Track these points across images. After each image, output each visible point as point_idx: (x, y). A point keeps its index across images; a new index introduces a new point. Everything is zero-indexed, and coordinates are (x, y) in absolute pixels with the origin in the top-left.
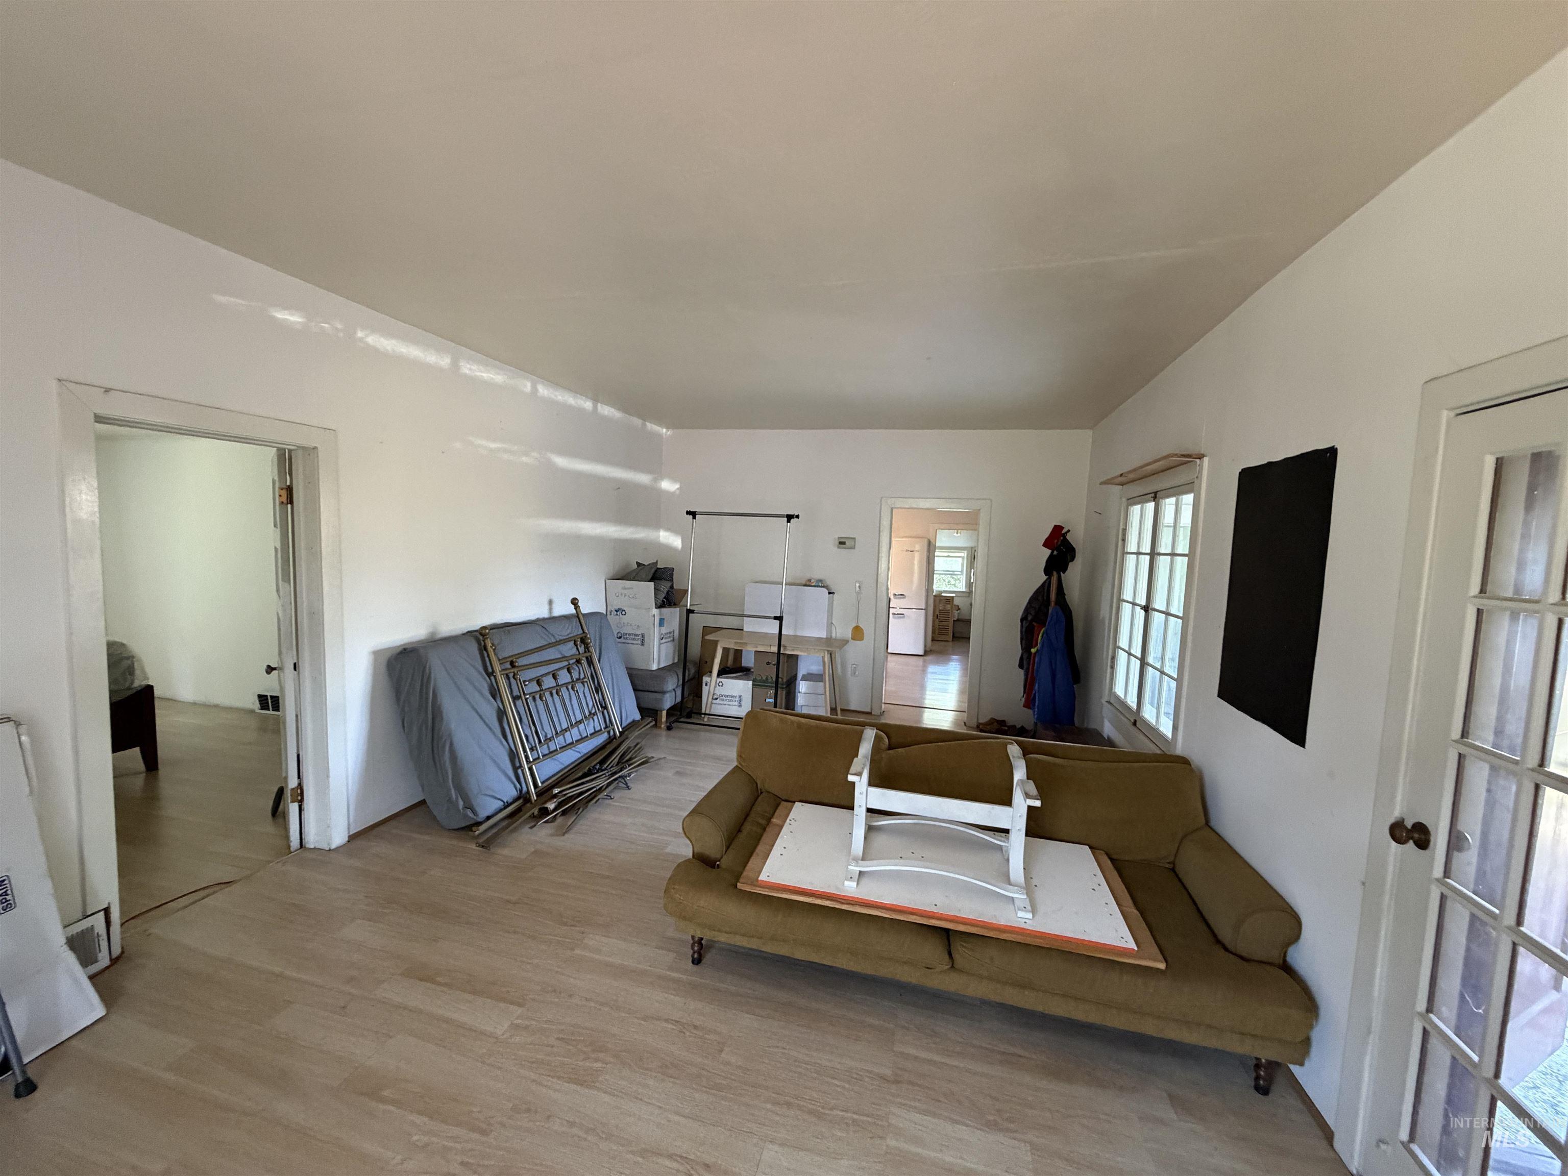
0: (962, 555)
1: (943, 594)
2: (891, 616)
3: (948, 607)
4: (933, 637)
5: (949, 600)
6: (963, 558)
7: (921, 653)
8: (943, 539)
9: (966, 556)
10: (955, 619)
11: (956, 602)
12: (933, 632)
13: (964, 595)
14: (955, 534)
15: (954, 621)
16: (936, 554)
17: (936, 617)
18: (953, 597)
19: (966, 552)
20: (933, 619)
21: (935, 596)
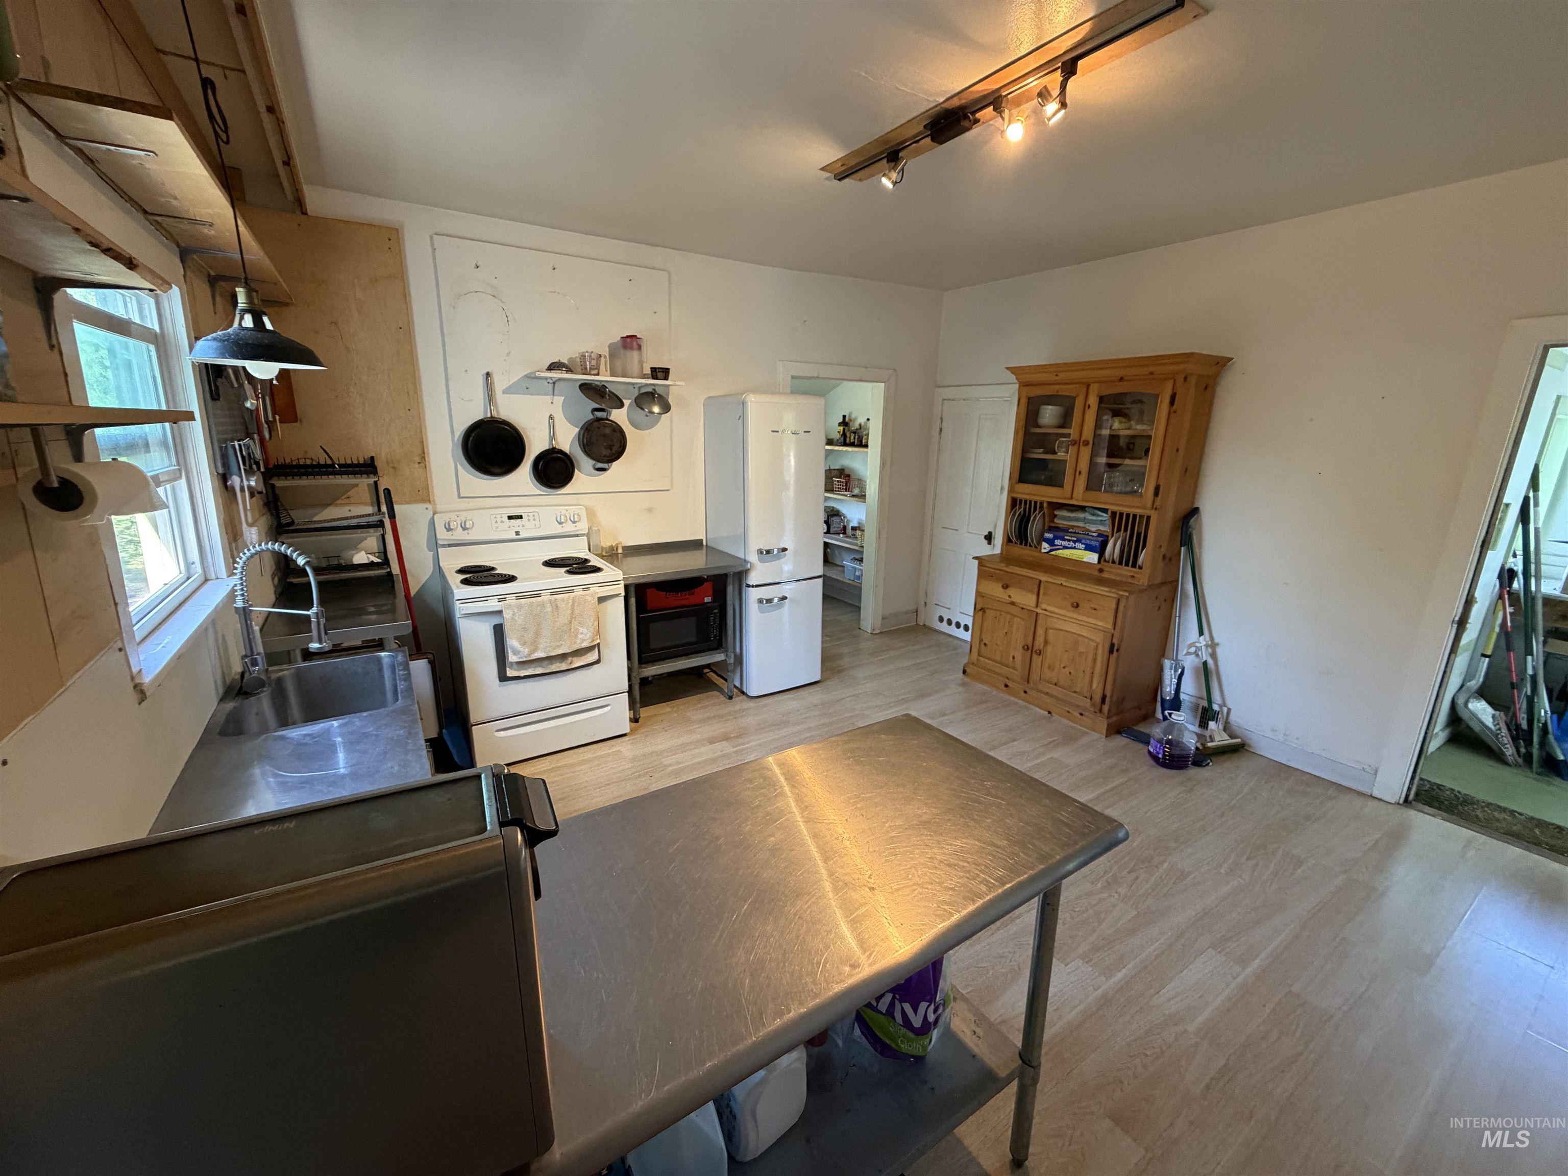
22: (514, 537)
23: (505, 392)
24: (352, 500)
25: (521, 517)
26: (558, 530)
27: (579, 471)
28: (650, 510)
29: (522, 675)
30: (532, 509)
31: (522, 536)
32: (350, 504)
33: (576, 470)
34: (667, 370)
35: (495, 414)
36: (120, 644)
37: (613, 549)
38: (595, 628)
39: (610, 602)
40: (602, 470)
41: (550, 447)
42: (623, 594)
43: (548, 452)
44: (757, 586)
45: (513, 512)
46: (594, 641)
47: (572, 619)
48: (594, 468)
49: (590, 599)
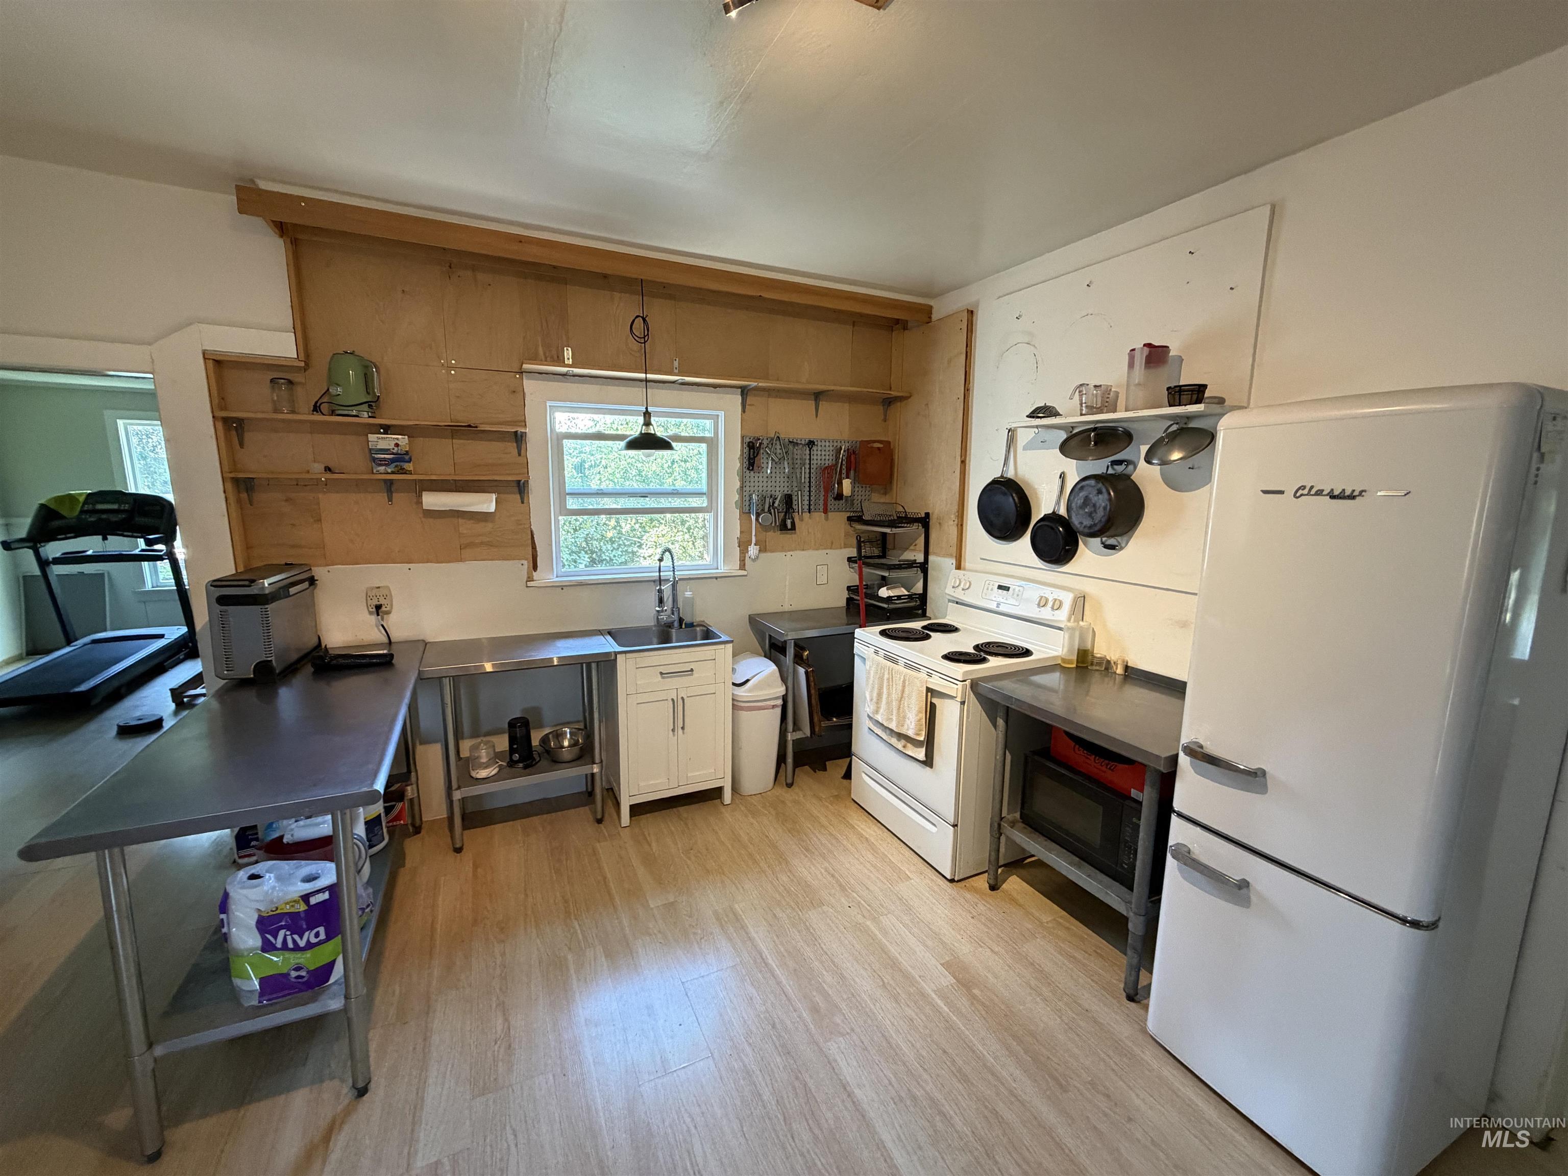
22: (991, 606)
23: (1025, 447)
25: (1007, 589)
26: (1035, 613)
27: (1086, 546)
31: (1002, 609)
33: (1081, 546)
34: (1202, 388)
35: (1010, 474)
36: (525, 562)
37: (1108, 662)
38: (919, 720)
39: (948, 702)
40: (1112, 547)
41: (1050, 512)
42: (959, 699)
43: (1046, 518)
44: (1180, 815)
45: (1005, 582)
46: (918, 734)
47: (901, 698)
48: (1102, 543)
49: (918, 684)
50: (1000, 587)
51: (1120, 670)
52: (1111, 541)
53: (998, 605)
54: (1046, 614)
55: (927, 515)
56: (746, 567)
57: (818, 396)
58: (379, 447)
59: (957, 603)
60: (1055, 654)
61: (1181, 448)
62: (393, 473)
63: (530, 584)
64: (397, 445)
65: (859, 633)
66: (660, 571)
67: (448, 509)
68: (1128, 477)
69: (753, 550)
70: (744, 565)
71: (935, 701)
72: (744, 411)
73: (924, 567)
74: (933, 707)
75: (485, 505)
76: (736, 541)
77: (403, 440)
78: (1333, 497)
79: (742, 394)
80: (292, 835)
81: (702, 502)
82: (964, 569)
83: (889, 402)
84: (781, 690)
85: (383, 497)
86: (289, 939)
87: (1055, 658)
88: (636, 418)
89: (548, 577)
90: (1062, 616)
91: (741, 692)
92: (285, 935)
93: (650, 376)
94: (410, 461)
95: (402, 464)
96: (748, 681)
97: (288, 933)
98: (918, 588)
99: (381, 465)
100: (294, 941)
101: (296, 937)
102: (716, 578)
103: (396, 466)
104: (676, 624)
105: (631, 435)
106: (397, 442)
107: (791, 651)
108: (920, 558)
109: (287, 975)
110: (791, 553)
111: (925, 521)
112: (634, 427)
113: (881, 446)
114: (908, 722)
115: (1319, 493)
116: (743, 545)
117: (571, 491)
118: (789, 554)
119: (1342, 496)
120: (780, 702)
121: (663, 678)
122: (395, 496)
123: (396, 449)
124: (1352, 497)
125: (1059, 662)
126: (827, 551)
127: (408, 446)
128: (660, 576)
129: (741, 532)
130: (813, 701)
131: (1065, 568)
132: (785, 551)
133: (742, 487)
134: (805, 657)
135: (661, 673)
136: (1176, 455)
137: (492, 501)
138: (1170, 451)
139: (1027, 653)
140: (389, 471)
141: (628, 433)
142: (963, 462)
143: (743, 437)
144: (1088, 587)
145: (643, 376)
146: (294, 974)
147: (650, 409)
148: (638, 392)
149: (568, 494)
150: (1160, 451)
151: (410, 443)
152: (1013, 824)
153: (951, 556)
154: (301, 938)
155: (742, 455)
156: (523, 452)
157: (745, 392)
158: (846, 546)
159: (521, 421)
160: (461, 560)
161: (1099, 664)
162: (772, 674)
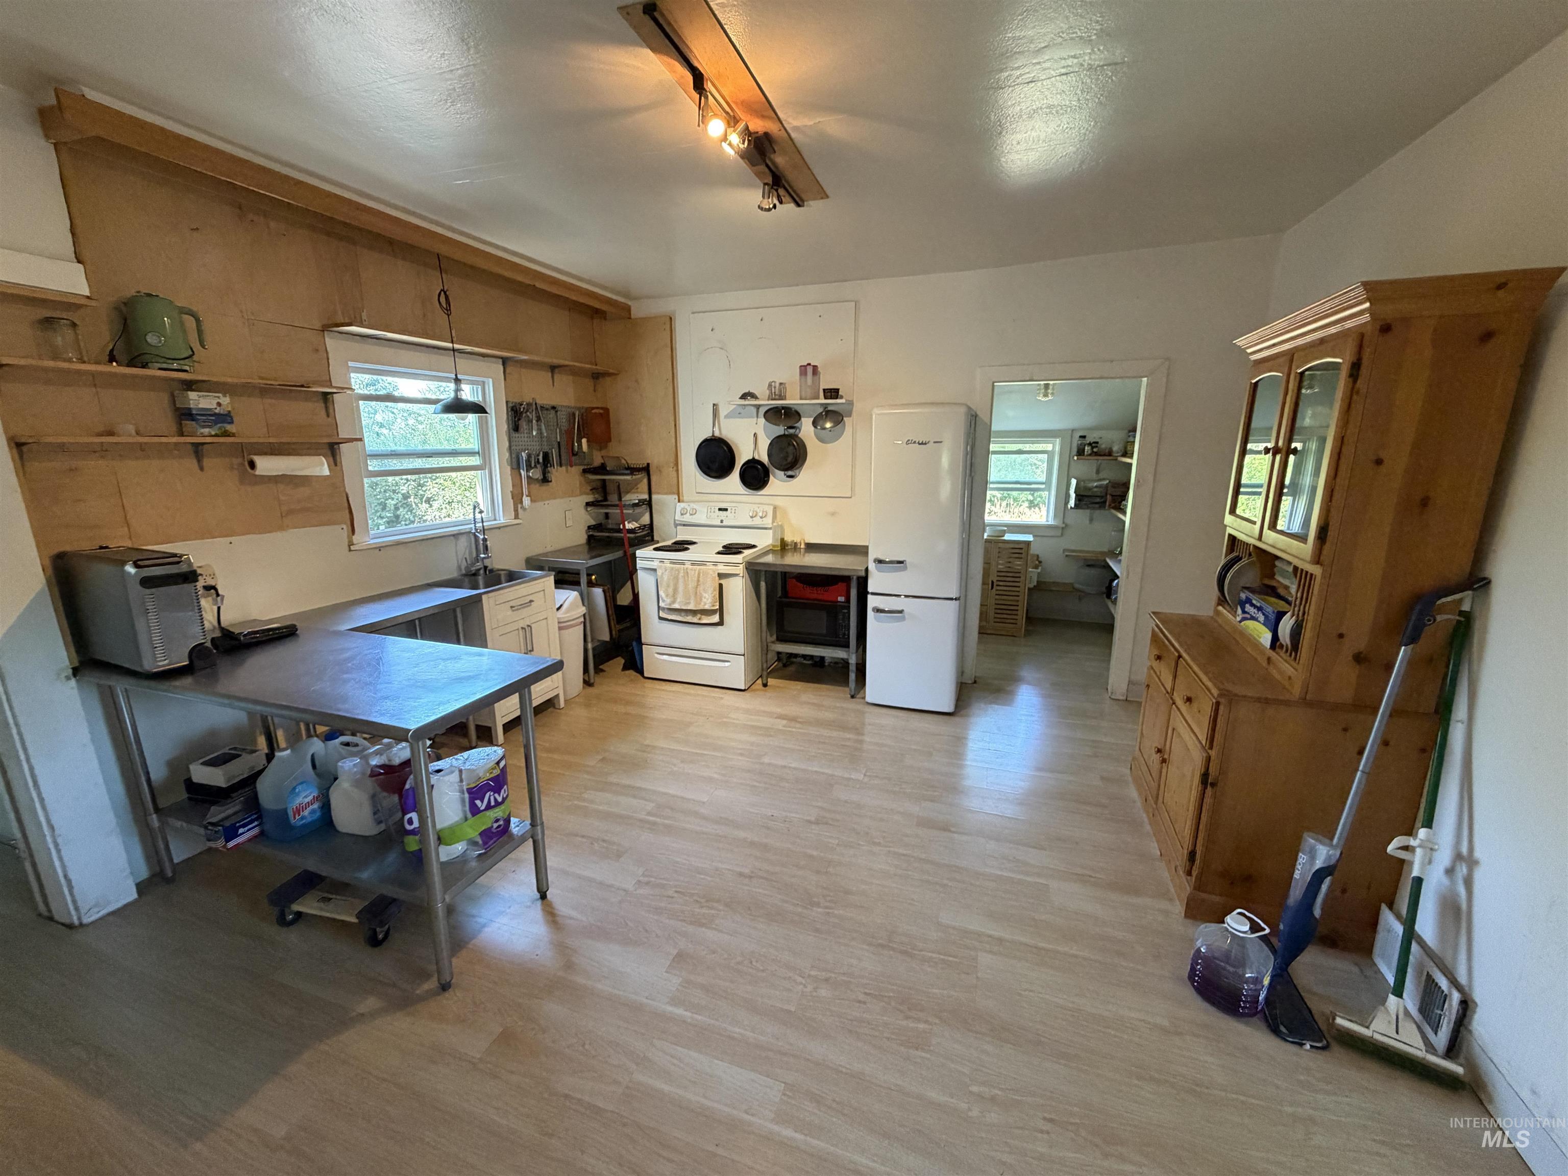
0: (1049, 447)
1: (1008, 537)
2: (870, 614)
3: (1018, 564)
4: (980, 627)
5: (1021, 549)
6: (1050, 454)
7: (948, 707)
8: (1011, 413)
9: (1057, 448)
10: (1032, 586)
11: (1034, 550)
12: (983, 616)
13: (1052, 533)
14: (1041, 398)
15: (1029, 589)
16: (993, 447)
17: (988, 584)
18: (1028, 543)
19: (1058, 441)
20: (983, 590)
21: (987, 541)
22: (719, 523)
23: (727, 417)
24: (639, 490)
25: (726, 510)
26: (749, 522)
27: (774, 477)
28: (833, 514)
29: (669, 618)
30: (734, 505)
31: (725, 523)
32: (637, 492)
33: (771, 477)
34: (837, 391)
35: (717, 434)
36: (345, 527)
37: (796, 543)
38: (714, 596)
39: (732, 580)
40: (791, 477)
41: (751, 458)
42: (741, 575)
43: (748, 462)
44: (873, 594)
45: (723, 506)
46: (713, 606)
47: (698, 585)
48: (785, 474)
49: (711, 573)
50: (720, 509)
51: (803, 546)
52: (790, 473)
53: (722, 521)
54: (757, 521)
55: (648, 464)
56: (520, 517)
57: (553, 368)
58: (201, 406)
59: (684, 525)
60: (767, 544)
61: (831, 422)
62: (216, 435)
63: (352, 548)
64: (219, 404)
65: (639, 553)
66: (483, 522)
67: (280, 474)
68: (797, 436)
69: (526, 501)
70: (518, 514)
71: (722, 582)
72: (505, 379)
73: (649, 503)
74: (721, 586)
75: (318, 468)
76: (510, 494)
77: (225, 400)
78: (919, 444)
79: (504, 364)
80: (399, 757)
81: (475, 461)
82: (683, 502)
83: (597, 376)
84: (583, 610)
85: (192, 463)
86: (492, 798)
87: (768, 546)
88: (448, 384)
89: (364, 540)
90: (768, 522)
91: (560, 614)
92: (490, 796)
93: (457, 346)
94: (232, 422)
95: (225, 425)
96: (561, 606)
97: (492, 793)
98: (646, 519)
99: (204, 427)
100: (495, 799)
101: (496, 795)
102: (499, 528)
103: (220, 428)
104: (482, 572)
105: (443, 400)
106: (219, 400)
107: (584, 580)
108: (646, 496)
109: (490, 829)
110: (548, 502)
111: (646, 469)
112: (447, 391)
113: (601, 411)
114: (704, 600)
115: (915, 442)
116: (517, 498)
117: (371, 453)
118: (546, 502)
119: (922, 444)
120: (582, 619)
121: (513, 611)
122: (206, 462)
123: (218, 408)
124: (925, 444)
125: (771, 548)
126: (571, 499)
127: (230, 406)
128: (483, 526)
129: (513, 486)
130: (610, 612)
131: (764, 491)
132: (544, 500)
133: (510, 447)
134: (594, 581)
135: (512, 607)
136: (828, 425)
137: (323, 464)
138: (825, 422)
139: (754, 546)
140: (213, 433)
141: (442, 397)
142: (675, 425)
143: (507, 402)
144: (779, 502)
145: (450, 345)
146: (495, 825)
147: (459, 377)
148: (448, 360)
149: (369, 456)
150: (821, 422)
151: (231, 403)
152: (773, 642)
153: (673, 493)
154: (499, 795)
155: (508, 418)
156: (331, 411)
157: (505, 361)
158: (581, 494)
159: (327, 381)
160: (281, 528)
161: (791, 545)
162: (575, 598)
